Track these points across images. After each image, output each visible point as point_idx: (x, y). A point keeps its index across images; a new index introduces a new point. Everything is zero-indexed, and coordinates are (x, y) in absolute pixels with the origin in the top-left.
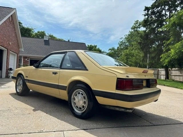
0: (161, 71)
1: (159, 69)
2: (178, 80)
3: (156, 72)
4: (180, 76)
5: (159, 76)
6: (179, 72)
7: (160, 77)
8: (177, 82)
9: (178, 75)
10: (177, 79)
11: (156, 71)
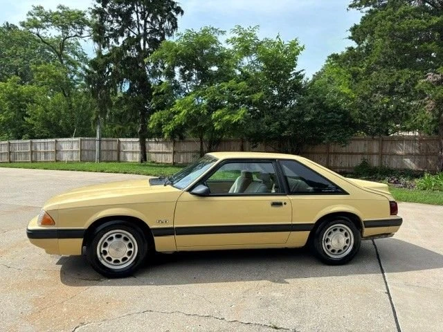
0: (125, 145)
1: (121, 139)
2: (163, 161)
3: (114, 146)
4: (167, 153)
5: (122, 154)
6: (164, 146)
7: (125, 157)
8: (161, 167)
9: (164, 151)
10: (161, 159)
11: (114, 143)
